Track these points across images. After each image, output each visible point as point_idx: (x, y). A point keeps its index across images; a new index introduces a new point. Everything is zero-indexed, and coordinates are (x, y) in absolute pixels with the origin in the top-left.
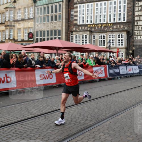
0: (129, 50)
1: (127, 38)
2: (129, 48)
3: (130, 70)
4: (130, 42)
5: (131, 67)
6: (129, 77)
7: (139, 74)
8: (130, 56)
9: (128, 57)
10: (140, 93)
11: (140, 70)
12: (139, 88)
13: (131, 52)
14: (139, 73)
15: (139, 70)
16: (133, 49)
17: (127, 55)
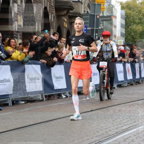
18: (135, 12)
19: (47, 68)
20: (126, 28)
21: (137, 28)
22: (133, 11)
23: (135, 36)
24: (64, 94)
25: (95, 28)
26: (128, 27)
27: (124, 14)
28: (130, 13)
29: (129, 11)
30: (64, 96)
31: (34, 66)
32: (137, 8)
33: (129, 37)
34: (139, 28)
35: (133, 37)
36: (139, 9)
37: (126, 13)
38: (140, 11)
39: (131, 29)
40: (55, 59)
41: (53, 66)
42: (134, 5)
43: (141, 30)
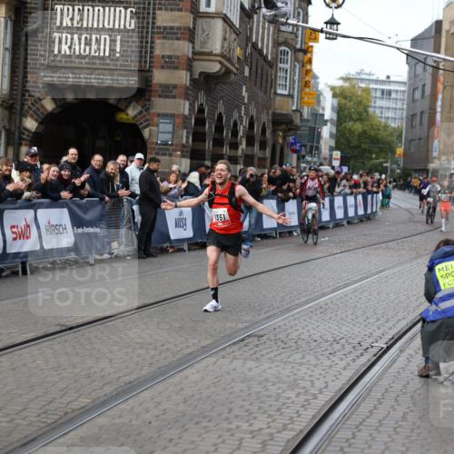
0: (23, 115)
1: (8, 44)
2: (23, 105)
3: (22, 235)
4: (26, 64)
5: (31, 212)
6: (15, 274)
7: (72, 256)
8: (24, 149)
9: (17, 155)
10: (74, 366)
11: (80, 230)
12: (69, 336)
13: (31, 124)
14: (75, 248)
15: (76, 235)
16: (43, 106)
17: (8, 144)
18: (352, 103)
19: (281, 204)
20: (337, 126)
21: (355, 127)
22: (350, 101)
23: (350, 139)
24: (295, 231)
25: (315, 145)
26: (341, 124)
27: (336, 105)
28: (345, 104)
29: (343, 101)
30: (295, 234)
31: (271, 201)
32: (357, 96)
33: (342, 140)
34: (358, 127)
35: (348, 140)
36: (359, 99)
37: (339, 104)
38: (360, 102)
39: (345, 127)
40: (291, 194)
41: (287, 201)
42: (352, 93)
43: (360, 130)
